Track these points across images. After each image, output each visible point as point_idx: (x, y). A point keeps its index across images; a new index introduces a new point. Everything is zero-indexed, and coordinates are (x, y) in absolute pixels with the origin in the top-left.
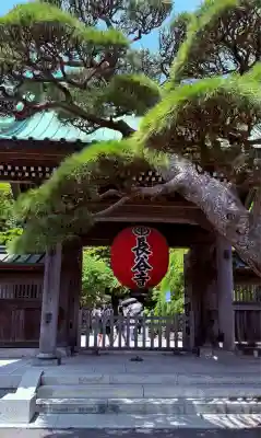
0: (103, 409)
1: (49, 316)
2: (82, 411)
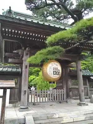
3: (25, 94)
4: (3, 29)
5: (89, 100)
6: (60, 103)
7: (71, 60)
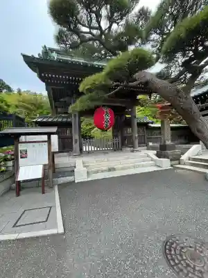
0: (110, 170)
1: (76, 140)
2: (102, 171)
3: (76, 142)
4: (43, 75)
5: (146, 147)
6: (115, 151)
7: (123, 105)
